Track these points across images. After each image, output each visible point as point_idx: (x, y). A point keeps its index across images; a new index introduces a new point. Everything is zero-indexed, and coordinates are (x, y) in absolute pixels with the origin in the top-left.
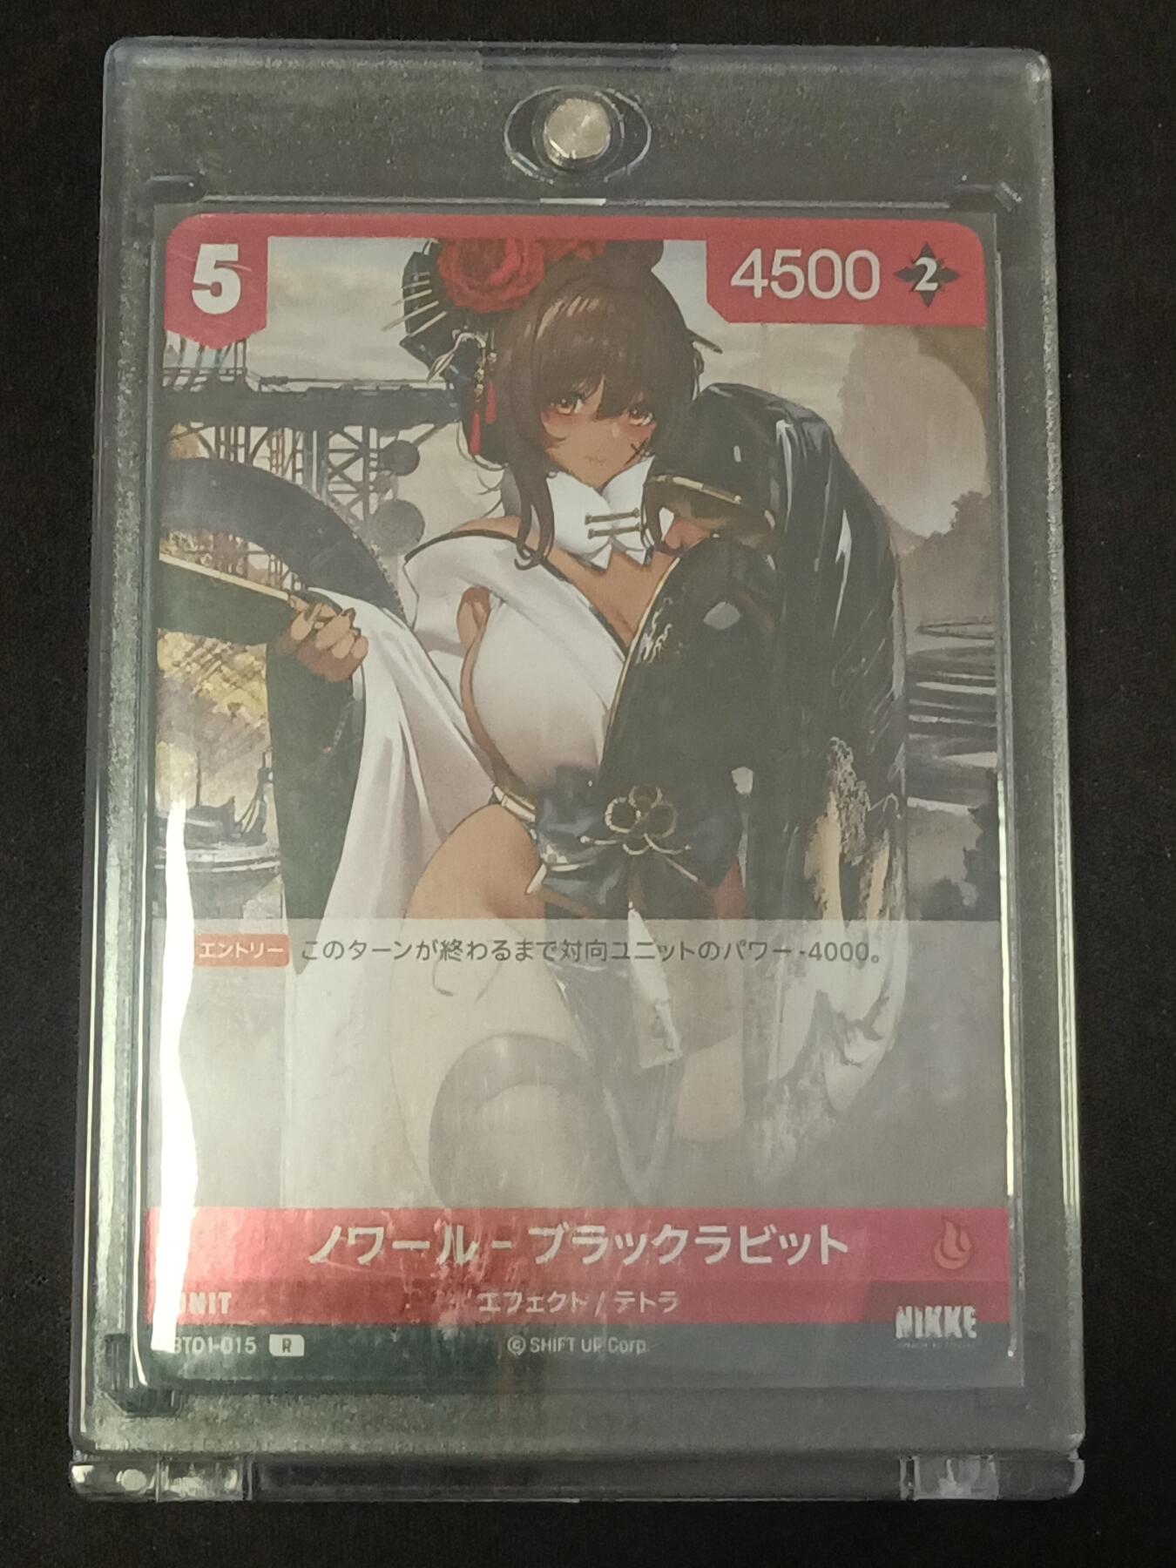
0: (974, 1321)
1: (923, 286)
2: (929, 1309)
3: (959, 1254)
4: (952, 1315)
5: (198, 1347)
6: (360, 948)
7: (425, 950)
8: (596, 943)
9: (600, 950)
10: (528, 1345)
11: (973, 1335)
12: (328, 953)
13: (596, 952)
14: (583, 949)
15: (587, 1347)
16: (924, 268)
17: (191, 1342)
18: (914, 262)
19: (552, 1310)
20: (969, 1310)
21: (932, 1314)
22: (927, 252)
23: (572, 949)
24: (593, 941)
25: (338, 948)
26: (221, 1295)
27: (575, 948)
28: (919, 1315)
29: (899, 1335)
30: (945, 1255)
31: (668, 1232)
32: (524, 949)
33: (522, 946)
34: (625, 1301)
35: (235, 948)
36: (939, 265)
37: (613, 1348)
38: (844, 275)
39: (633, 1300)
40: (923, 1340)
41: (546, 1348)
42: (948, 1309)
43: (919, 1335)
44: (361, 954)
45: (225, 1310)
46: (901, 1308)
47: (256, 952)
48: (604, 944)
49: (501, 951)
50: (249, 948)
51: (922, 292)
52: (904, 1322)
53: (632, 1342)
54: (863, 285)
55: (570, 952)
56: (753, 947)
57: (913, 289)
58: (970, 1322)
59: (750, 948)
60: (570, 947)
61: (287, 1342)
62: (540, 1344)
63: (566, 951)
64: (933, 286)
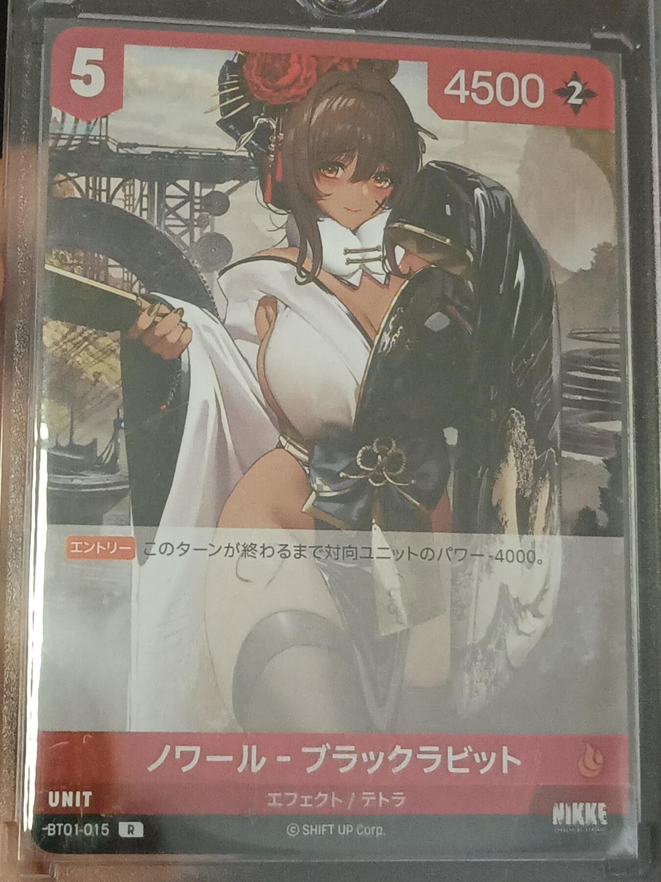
0: (605, 813)
1: (573, 100)
2: (575, 805)
3: (594, 767)
4: (590, 808)
5: (68, 832)
6: (185, 548)
7: (231, 550)
8: (349, 547)
9: (352, 551)
10: (302, 830)
11: (605, 823)
12: (162, 551)
13: (350, 553)
14: (341, 551)
15: (342, 831)
16: (574, 88)
17: (62, 828)
18: (567, 84)
19: (318, 806)
20: (602, 805)
21: (578, 808)
22: (576, 78)
23: (334, 552)
24: (348, 546)
25: (169, 548)
26: (84, 793)
27: (336, 551)
28: (568, 809)
29: (555, 823)
30: (587, 768)
31: (398, 750)
32: (300, 551)
33: (298, 549)
34: (368, 799)
35: (96, 545)
36: (584, 85)
37: (360, 832)
38: (521, 89)
39: (374, 798)
40: (572, 826)
41: (314, 832)
42: (588, 804)
43: (568, 822)
44: (186, 551)
45: (87, 804)
46: (556, 804)
47: (112, 549)
48: (356, 548)
49: (283, 552)
50: (106, 547)
51: (572, 105)
52: (559, 814)
53: (373, 828)
54: (533, 98)
55: (332, 553)
56: (457, 551)
57: (566, 103)
58: (602, 814)
59: (456, 552)
60: (332, 550)
61: (131, 828)
62: (309, 829)
63: (329, 553)
64: (580, 101)
